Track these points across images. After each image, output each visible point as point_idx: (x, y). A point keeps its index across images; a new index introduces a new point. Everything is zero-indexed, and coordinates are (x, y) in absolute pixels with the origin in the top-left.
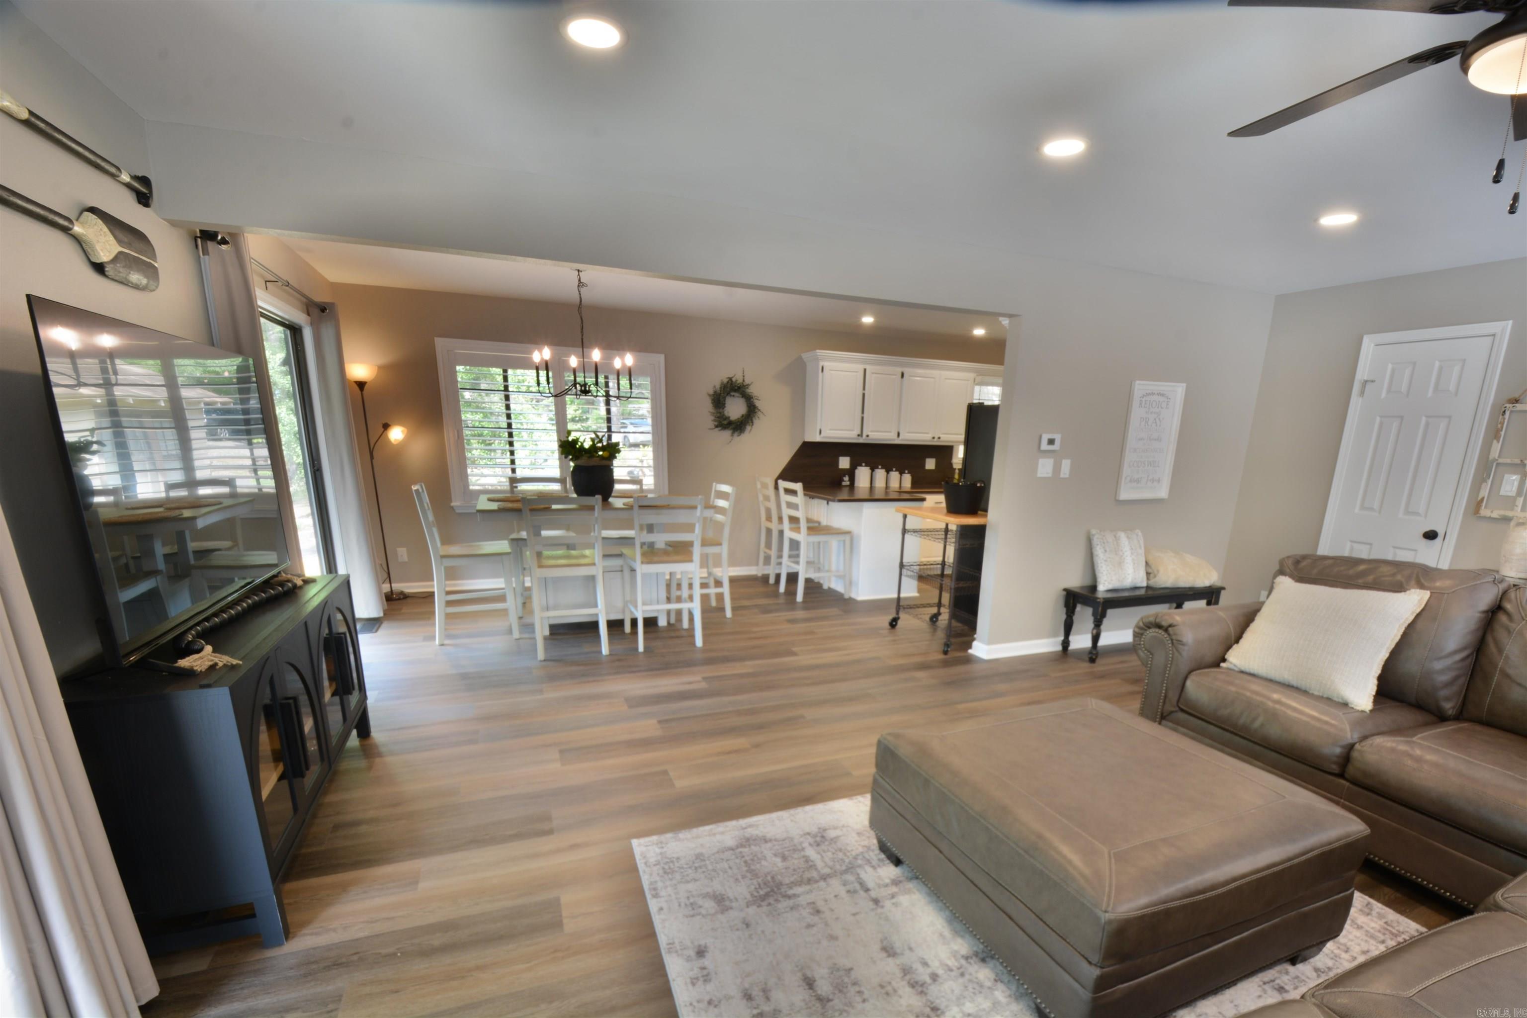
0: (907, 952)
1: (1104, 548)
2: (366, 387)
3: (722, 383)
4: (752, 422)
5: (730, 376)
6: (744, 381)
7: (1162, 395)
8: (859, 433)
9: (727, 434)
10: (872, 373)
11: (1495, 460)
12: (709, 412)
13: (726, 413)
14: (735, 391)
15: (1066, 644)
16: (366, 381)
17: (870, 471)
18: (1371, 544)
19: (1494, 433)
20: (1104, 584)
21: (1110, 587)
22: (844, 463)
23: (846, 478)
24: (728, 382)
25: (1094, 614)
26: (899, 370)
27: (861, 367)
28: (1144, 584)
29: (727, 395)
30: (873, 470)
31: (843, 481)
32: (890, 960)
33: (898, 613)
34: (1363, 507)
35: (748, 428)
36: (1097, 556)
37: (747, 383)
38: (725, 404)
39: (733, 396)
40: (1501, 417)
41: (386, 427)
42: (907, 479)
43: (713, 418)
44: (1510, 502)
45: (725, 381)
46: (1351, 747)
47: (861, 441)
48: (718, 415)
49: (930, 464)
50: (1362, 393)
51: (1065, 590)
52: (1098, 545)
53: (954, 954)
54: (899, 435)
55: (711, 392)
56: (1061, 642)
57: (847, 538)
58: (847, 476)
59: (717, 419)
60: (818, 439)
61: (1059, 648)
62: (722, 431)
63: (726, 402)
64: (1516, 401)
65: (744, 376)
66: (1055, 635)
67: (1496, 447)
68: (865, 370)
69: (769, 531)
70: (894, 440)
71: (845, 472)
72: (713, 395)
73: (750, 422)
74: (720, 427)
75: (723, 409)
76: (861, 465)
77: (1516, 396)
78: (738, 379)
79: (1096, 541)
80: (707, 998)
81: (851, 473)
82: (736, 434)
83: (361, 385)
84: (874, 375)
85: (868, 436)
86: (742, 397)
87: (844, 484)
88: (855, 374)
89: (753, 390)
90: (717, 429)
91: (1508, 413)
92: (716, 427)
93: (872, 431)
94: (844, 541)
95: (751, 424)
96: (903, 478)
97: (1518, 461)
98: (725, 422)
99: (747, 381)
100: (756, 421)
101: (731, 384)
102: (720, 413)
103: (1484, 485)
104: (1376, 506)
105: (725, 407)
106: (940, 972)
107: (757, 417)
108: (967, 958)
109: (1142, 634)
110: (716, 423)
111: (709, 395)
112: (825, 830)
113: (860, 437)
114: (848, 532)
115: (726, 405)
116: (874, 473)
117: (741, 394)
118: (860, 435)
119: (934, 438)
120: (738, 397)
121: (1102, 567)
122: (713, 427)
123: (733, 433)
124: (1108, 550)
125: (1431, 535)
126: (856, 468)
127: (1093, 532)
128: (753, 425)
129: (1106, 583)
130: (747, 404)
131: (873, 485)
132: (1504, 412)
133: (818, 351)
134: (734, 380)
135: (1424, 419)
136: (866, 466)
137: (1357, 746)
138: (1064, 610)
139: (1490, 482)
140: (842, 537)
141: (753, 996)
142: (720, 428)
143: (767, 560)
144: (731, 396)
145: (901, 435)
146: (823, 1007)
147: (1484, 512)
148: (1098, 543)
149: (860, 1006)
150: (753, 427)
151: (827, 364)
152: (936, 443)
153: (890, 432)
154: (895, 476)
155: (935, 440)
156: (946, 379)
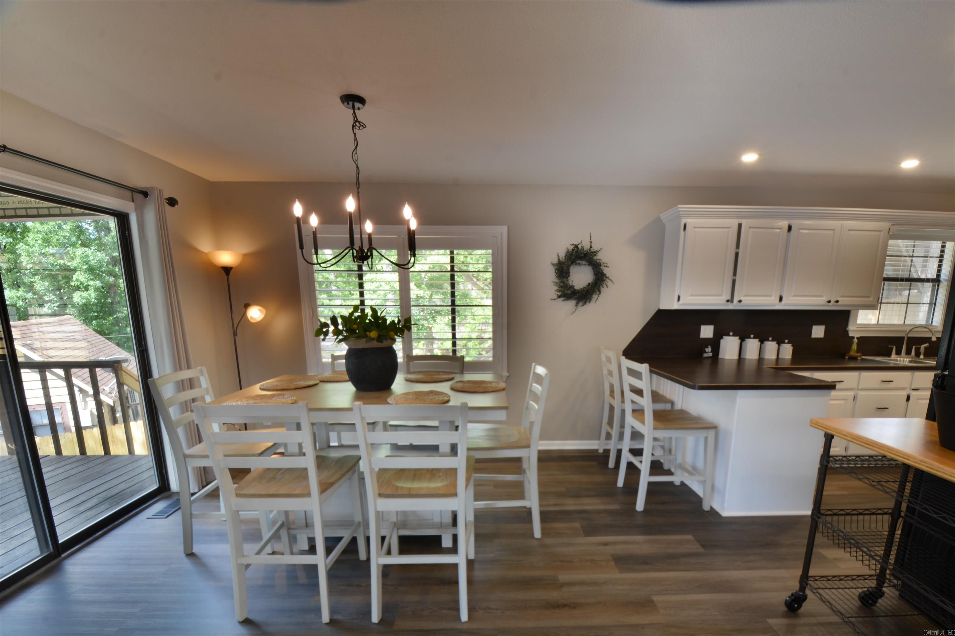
2: (232, 273)
3: (568, 252)
4: (600, 291)
5: (576, 243)
6: (591, 247)
8: (729, 298)
9: (571, 303)
10: (750, 227)
12: (553, 282)
13: (570, 283)
14: (581, 258)
16: (231, 266)
17: (739, 341)
22: (707, 331)
23: (709, 349)
24: (573, 250)
26: (787, 222)
27: (734, 223)
29: (572, 263)
30: (742, 339)
31: (705, 352)
35: (595, 297)
37: (595, 250)
38: (569, 272)
39: (579, 264)
41: (247, 306)
42: (787, 350)
43: (556, 288)
45: (571, 248)
47: (730, 307)
48: (562, 284)
49: (818, 332)
54: (781, 299)
55: (556, 261)
57: (711, 434)
58: (709, 346)
59: (560, 289)
60: (675, 306)
62: (566, 301)
63: (570, 271)
65: (591, 242)
68: (740, 225)
69: (612, 408)
70: (774, 305)
71: (707, 342)
72: (557, 264)
73: (597, 290)
74: (563, 297)
75: (567, 278)
76: (728, 335)
78: (586, 246)
81: (715, 343)
82: (581, 304)
83: (227, 270)
84: (751, 230)
85: (740, 301)
86: (589, 265)
87: (705, 355)
88: (727, 230)
89: (601, 257)
90: (560, 300)
92: (559, 297)
93: (745, 296)
94: (706, 439)
95: (598, 293)
96: (781, 348)
98: (569, 292)
99: (595, 248)
100: (604, 290)
101: (577, 251)
102: (564, 282)
105: (569, 276)
107: (604, 286)
110: (559, 294)
111: (553, 264)
113: (729, 303)
114: (714, 427)
115: (571, 274)
116: (743, 343)
117: (587, 261)
118: (730, 301)
119: (829, 302)
120: (585, 265)
122: (556, 297)
123: (577, 304)
126: (722, 338)
128: (600, 293)
130: (594, 272)
131: (742, 357)
133: (679, 206)
134: (580, 247)
136: (734, 335)
140: (702, 434)
142: (563, 299)
143: (609, 436)
144: (576, 264)
145: (784, 299)
150: (600, 296)
151: (690, 221)
152: (831, 307)
153: (770, 296)
154: (771, 347)
155: (831, 304)
156: (849, 230)
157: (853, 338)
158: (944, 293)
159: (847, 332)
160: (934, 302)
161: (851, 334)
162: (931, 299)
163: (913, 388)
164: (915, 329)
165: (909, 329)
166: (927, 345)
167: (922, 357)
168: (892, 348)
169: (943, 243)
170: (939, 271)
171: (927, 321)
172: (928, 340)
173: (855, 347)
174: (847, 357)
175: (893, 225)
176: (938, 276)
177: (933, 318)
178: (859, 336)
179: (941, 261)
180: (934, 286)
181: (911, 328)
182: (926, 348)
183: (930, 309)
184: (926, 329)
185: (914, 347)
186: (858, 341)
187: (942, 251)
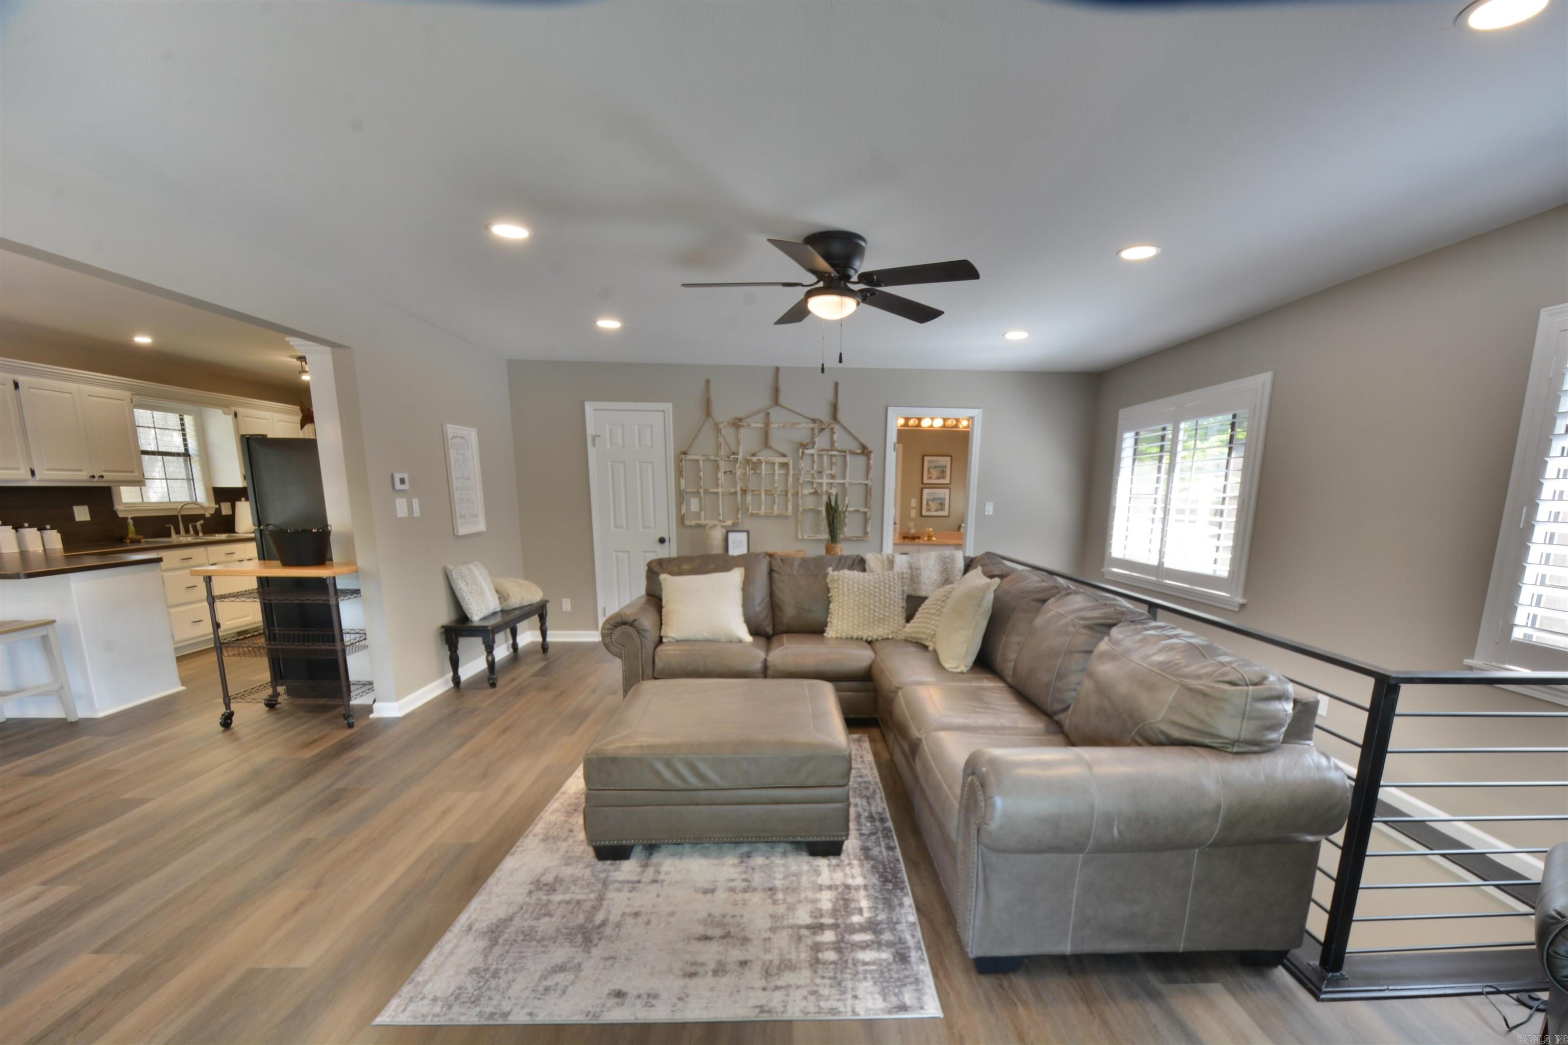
0: (716, 884)
1: (465, 581)
7: (462, 438)
11: (684, 490)
15: (456, 680)
18: (628, 552)
19: (679, 473)
20: (477, 614)
21: (482, 615)
25: (485, 642)
26: (11, 377)
28: (499, 609)
32: (717, 894)
33: (228, 706)
34: (616, 526)
36: (460, 589)
40: (681, 464)
42: (54, 539)
44: (697, 515)
46: (765, 661)
49: (82, 514)
50: (594, 445)
51: (443, 627)
52: (458, 579)
53: (734, 865)
54: (33, 473)
56: (450, 679)
61: (451, 685)
64: (685, 453)
66: (442, 674)
67: (683, 481)
70: (27, 480)
77: (684, 450)
79: (455, 576)
80: (674, 1000)
91: (683, 461)
96: (47, 536)
97: (695, 490)
103: (683, 506)
104: (624, 525)
106: (744, 876)
108: (742, 862)
109: (611, 634)
112: (538, 881)
119: (93, 477)
121: (469, 599)
124: (469, 582)
125: (662, 541)
127: (450, 567)
129: (478, 613)
132: (682, 460)
135: (638, 464)
137: (769, 659)
138: (446, 647)
139: (685, 503)
141: (694, 972)
145: (36, 472)
146: (732, 937)
147: (687, 523)
148: (459, 577)
149: (744, 920)
152: (95, 483)
153: (18, 469)
154: (31, 535)
155: (95, 479)
156: (89, 396)
157: (126, 519)
158: (199, 468)
159: (114, 513)
160: (191, 478)
161: (121, 515)
162: (187, 474)
163: (211, 563)
164: (186, 507)
165: (180, 507)
166: (202, 522)
167: (201, 534)
168: (170, 528)
169: (180, 415)
170: (186, 445)
171: (191, 498)
172: (202, 517)
173: (131, 528)
174: (128, 541)
175: (133, 394)
176: (186, 450)
177: (195, 494)
178: (131, 516)
179: (184, 435)
180: (185, 461)
181: (182, 505)
182: (202, 525)
183: (189, 485)
184: (197, 506)
185: (190, 525)
186: (133, 521)
187: (182, 425)
